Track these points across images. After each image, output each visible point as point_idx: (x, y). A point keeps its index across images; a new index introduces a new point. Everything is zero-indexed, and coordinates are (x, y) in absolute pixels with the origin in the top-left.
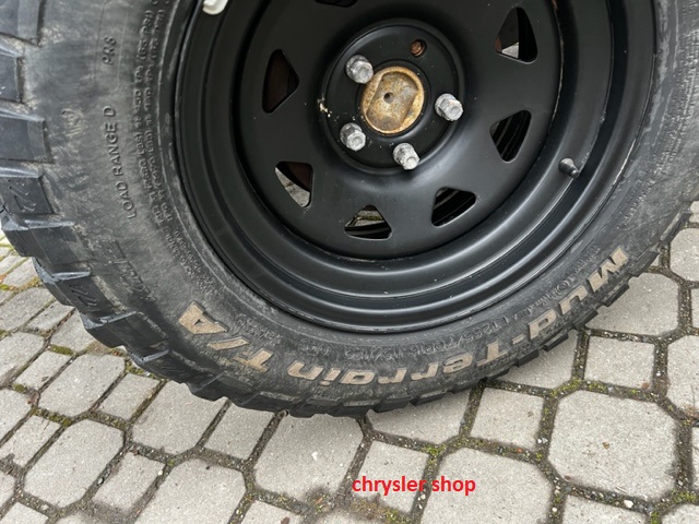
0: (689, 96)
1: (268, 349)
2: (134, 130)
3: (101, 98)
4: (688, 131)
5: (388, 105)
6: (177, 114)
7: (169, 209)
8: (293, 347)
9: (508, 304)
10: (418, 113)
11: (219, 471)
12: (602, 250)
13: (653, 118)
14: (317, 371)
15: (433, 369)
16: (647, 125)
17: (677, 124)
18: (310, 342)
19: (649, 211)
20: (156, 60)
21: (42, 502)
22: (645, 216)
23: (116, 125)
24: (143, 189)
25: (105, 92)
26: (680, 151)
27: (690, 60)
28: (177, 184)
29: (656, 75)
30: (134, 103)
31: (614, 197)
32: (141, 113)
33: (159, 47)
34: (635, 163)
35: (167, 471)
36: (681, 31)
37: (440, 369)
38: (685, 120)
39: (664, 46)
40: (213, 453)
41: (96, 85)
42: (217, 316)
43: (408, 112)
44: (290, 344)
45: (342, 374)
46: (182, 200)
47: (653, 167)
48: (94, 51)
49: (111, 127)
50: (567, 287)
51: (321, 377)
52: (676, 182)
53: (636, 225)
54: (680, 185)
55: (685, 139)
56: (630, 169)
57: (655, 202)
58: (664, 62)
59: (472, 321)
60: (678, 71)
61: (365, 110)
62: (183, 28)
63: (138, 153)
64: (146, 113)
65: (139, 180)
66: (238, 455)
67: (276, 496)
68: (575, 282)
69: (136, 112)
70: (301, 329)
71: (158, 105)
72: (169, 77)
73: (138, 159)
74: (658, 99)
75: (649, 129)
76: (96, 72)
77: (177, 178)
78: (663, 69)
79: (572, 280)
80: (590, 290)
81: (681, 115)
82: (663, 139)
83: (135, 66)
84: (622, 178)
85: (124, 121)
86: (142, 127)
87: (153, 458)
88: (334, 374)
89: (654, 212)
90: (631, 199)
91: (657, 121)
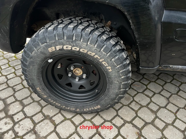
1: (47, 96)
2: (37, 69)
6: (43, 69)
7: (39, 77)
8: (50, 97)
9: (82, 105)
10: (81, 75)
11: (39, 106)
14: (52, 101)
15: (69, 108)
16: (105, 92)
18: (53, 97)
20: (42, 65)
21: (16, 98)
23: (35, 69)
25: (35, 66)
28: (41, 75)
30: (38, 67)
31: (100, 98)
34: (103, 96)
35: (33, 102)
36: (109, 84)
37: (70, 109)
39: (107, 85)
40: (40, 103)
42: (41, 90)
44: (50, 96)
45: (56, 103)
46: (41, 77)
47: (105, 98)
51: (53, 102)
53: (102, 104)
59: (76, 105)
60: (109, 88)
61: (73, 71)
62: (45, 63)
65: (36, 74)
66: (42, 105)
67: (43, 113)
68: (92, 107)
70: (52, 95)
71: (41, 68)
73: (37, 72)
76: (35, 64)
78: (107, 87)
80: (94, 109)
81: (109, 93)
87: (32, 99)
88: (55, 102)
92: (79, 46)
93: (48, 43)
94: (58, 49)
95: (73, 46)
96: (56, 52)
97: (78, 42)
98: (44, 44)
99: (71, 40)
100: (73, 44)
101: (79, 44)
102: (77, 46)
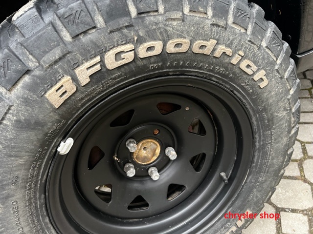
0: (269, 153)
2: (26, 206)
3: (11, 199)
4: (270, 165)
5: (145, 152)
6: (47, 194)
7: (43, 232)
10: (158, 155)
12: (240, 211)
13: (255, 161)
16: (253, 163)
17: (265, 163)
19: (258, 195)
20: (38, 178)
22: (257, 197)
23: (18, 207)
24: (30, 227)
25: (13, 196)
26: (268, 172)
27: (267, 141)
28: (47, 220)
29: (255, 146)
30: (26, 196)
31: (243, 190)
32: (30, 199)
33: (38, 173)
34: (250, 177)
36: (263, 132)
38: (268, 161)
39: (257, 136)
41: (8, 194)
43: (154, 155)
46: (50, 225)
47: (258, 178)
48: (7, 182)
49: (15, 208)
50: (227, 227)
52: (268, 183)
53: (254, 200)
54: (269, 184)
55: (269, 168)
56: (248, 179)
57: (260, 191)
58: (257, 142)
60: (263, 145)
61: (135, 157)
62: (50, 162)
63: (28, 215)
64: (32, 198)
65: (29, 225)
68: (231, 225)
69: (27, 199)
71: (38, 193)
72: (43, 181)
73: (28, 217)
74: (256, 154)
75: (254, 165)
76: (8, 189)
77: (47, 218)
78: (257, 144)
79: (229, 224)
80: (238, 227)
81: (267, 160)
82: (261, 169)
83: (27, 183)
84: (246, 182)
85: (21, 204)
86: (31, 204)
89: (260, 195)
90: (250, 191)
91: (257, 162)
92: (161, 33)
93: (37, 73)
94: (84, 79)
95: (140, 41)
96: (79, 96)
97: (152, 18)
98: (20, 84)
99: (124, 21)
100: (137, 31)
101: (156, 24)
102: (152, 35)
